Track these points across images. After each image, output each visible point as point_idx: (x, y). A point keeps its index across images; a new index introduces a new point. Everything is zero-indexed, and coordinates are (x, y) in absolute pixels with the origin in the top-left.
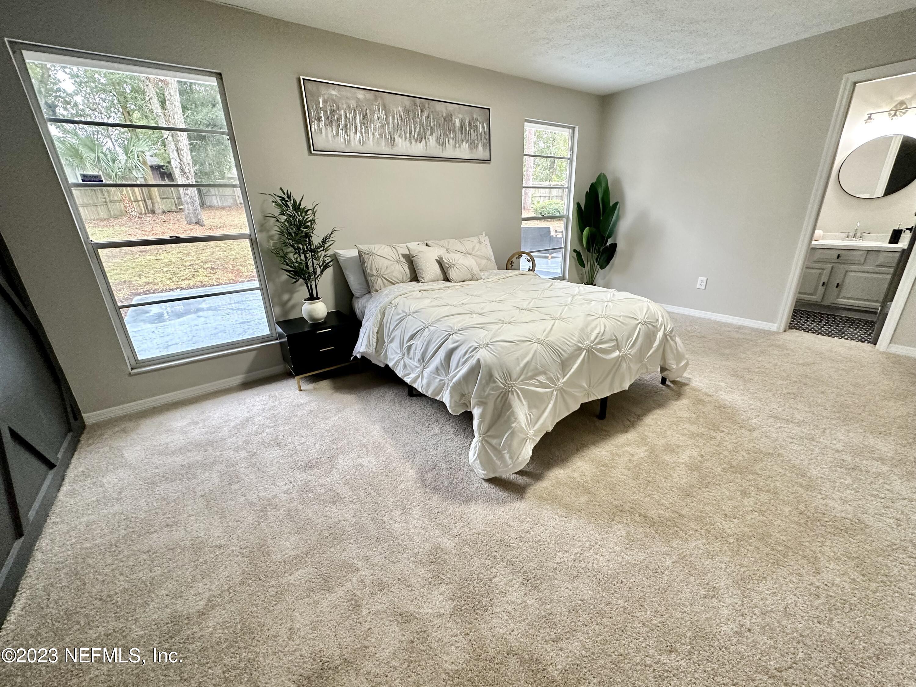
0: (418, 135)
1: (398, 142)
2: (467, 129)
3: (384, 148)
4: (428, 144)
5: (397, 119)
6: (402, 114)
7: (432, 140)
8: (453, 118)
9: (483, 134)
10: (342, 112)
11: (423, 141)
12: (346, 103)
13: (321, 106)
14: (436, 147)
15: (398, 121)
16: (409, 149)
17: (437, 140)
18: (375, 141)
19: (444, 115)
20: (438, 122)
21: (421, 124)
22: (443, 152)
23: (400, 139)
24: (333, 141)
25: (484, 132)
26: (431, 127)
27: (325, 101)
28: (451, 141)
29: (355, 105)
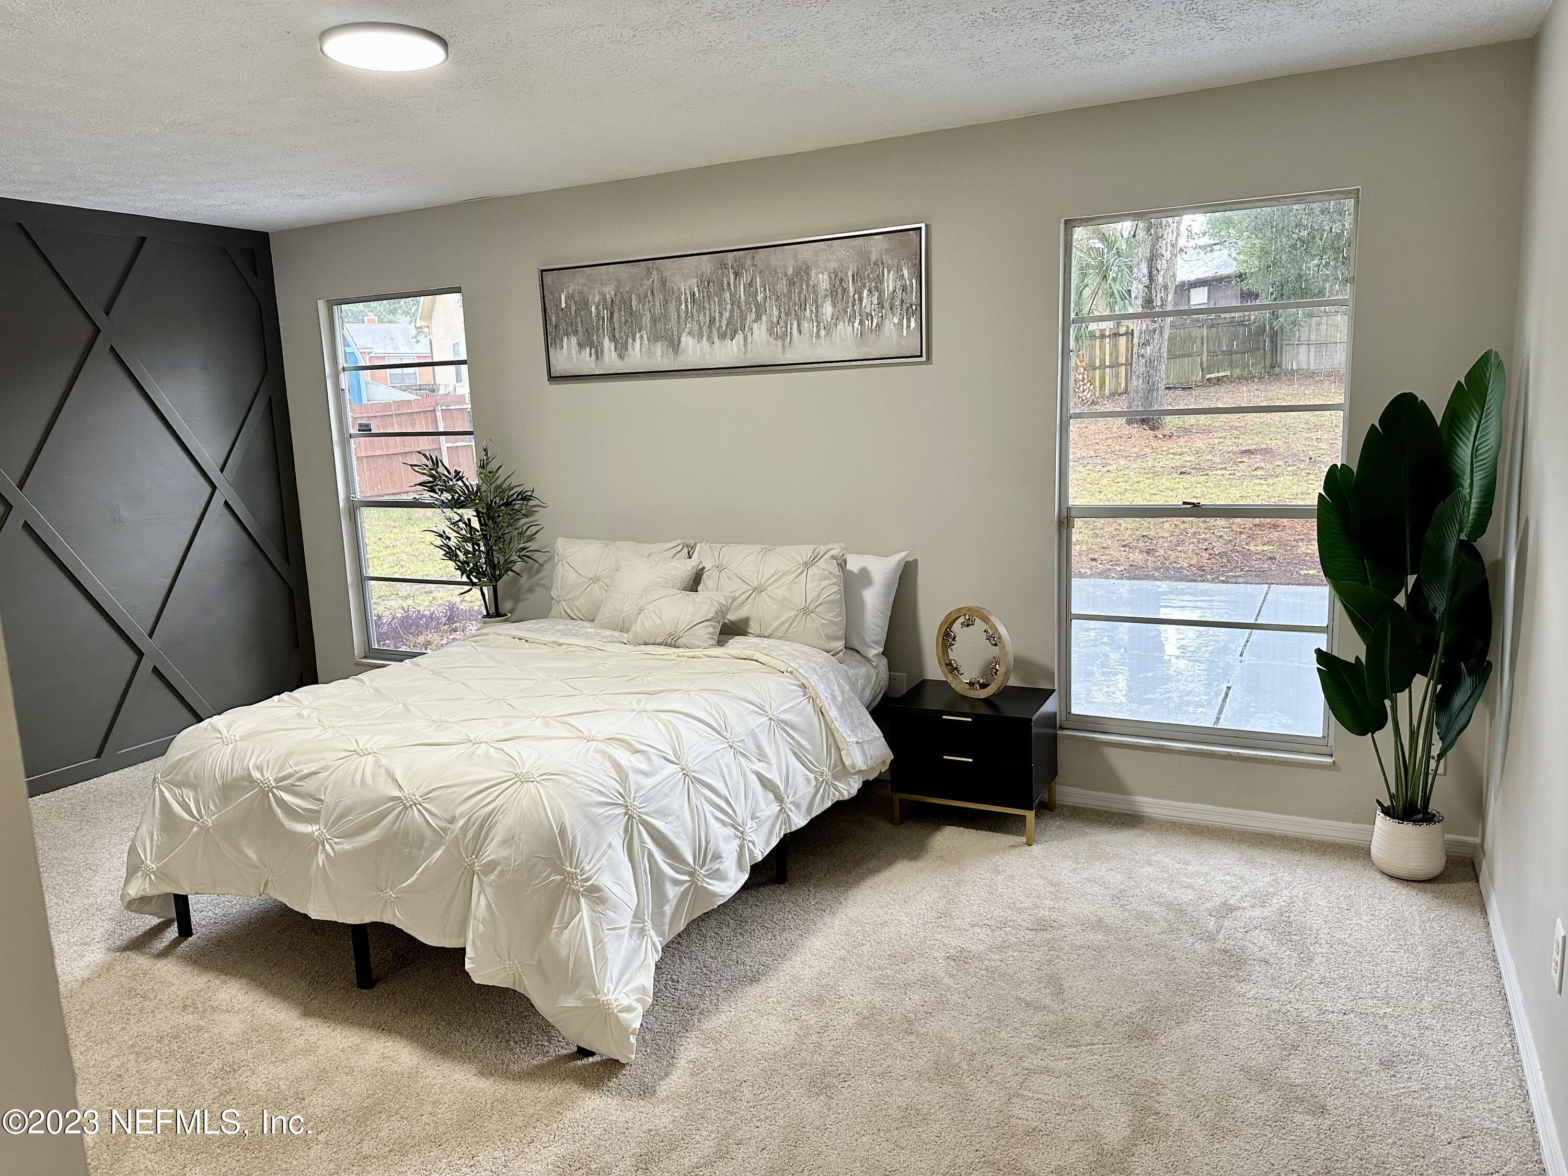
0: (727, 326)
1: (687, 346)
2: (851, 289)
3: (659, 359)
4: (749, 340)
5: (686, 302)
6: (696, 289)
7: (759, 331)
8: (813, 273)
9: (899, 292)
10: (593, 309)
11: (739, 337)
12: (599, 294)
13: (563, 305)
14: (768, 343)
15: (686, 306)
16: (708, 357)
17: (770, 332)
18: (643, 349)
19: (790, 271)
20: (774, 292)
21: (735, 301)
22: (784, 353)
23: (690, 339)
24: (577, 358)
25: (904, 289)
26: (758, 306)
27: (569, 297)
28: (805, 325)
29: (613, 293)
